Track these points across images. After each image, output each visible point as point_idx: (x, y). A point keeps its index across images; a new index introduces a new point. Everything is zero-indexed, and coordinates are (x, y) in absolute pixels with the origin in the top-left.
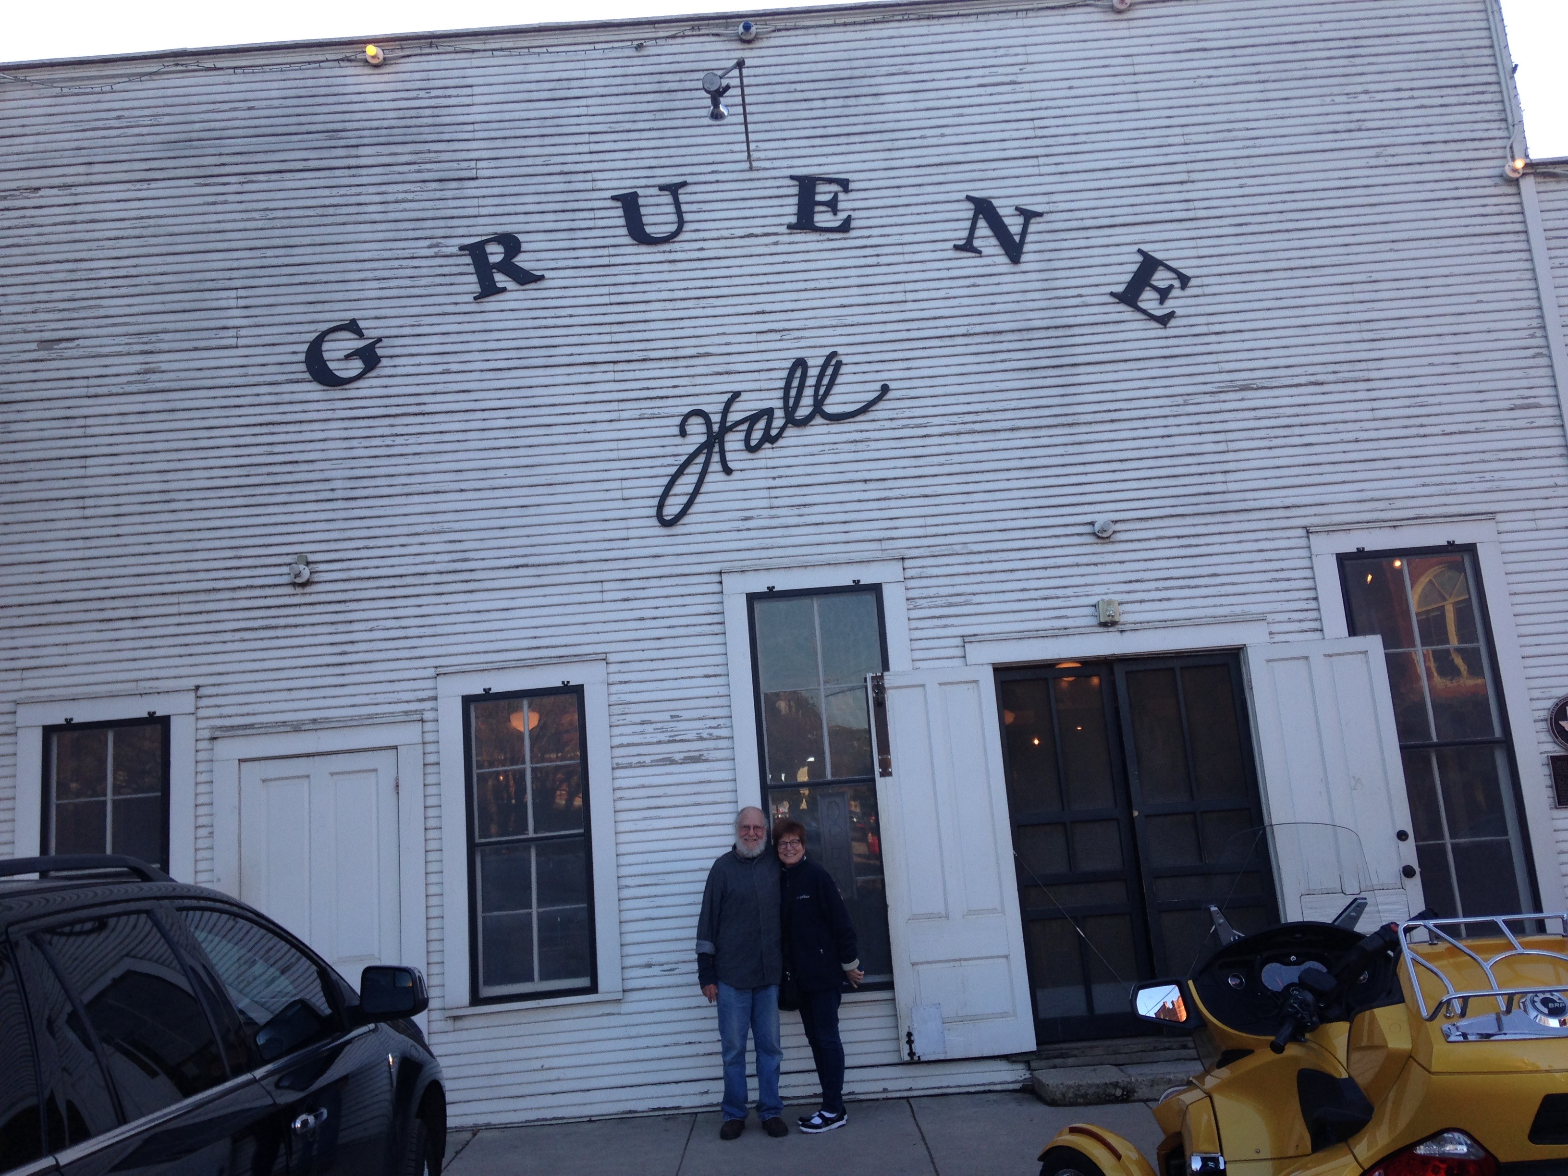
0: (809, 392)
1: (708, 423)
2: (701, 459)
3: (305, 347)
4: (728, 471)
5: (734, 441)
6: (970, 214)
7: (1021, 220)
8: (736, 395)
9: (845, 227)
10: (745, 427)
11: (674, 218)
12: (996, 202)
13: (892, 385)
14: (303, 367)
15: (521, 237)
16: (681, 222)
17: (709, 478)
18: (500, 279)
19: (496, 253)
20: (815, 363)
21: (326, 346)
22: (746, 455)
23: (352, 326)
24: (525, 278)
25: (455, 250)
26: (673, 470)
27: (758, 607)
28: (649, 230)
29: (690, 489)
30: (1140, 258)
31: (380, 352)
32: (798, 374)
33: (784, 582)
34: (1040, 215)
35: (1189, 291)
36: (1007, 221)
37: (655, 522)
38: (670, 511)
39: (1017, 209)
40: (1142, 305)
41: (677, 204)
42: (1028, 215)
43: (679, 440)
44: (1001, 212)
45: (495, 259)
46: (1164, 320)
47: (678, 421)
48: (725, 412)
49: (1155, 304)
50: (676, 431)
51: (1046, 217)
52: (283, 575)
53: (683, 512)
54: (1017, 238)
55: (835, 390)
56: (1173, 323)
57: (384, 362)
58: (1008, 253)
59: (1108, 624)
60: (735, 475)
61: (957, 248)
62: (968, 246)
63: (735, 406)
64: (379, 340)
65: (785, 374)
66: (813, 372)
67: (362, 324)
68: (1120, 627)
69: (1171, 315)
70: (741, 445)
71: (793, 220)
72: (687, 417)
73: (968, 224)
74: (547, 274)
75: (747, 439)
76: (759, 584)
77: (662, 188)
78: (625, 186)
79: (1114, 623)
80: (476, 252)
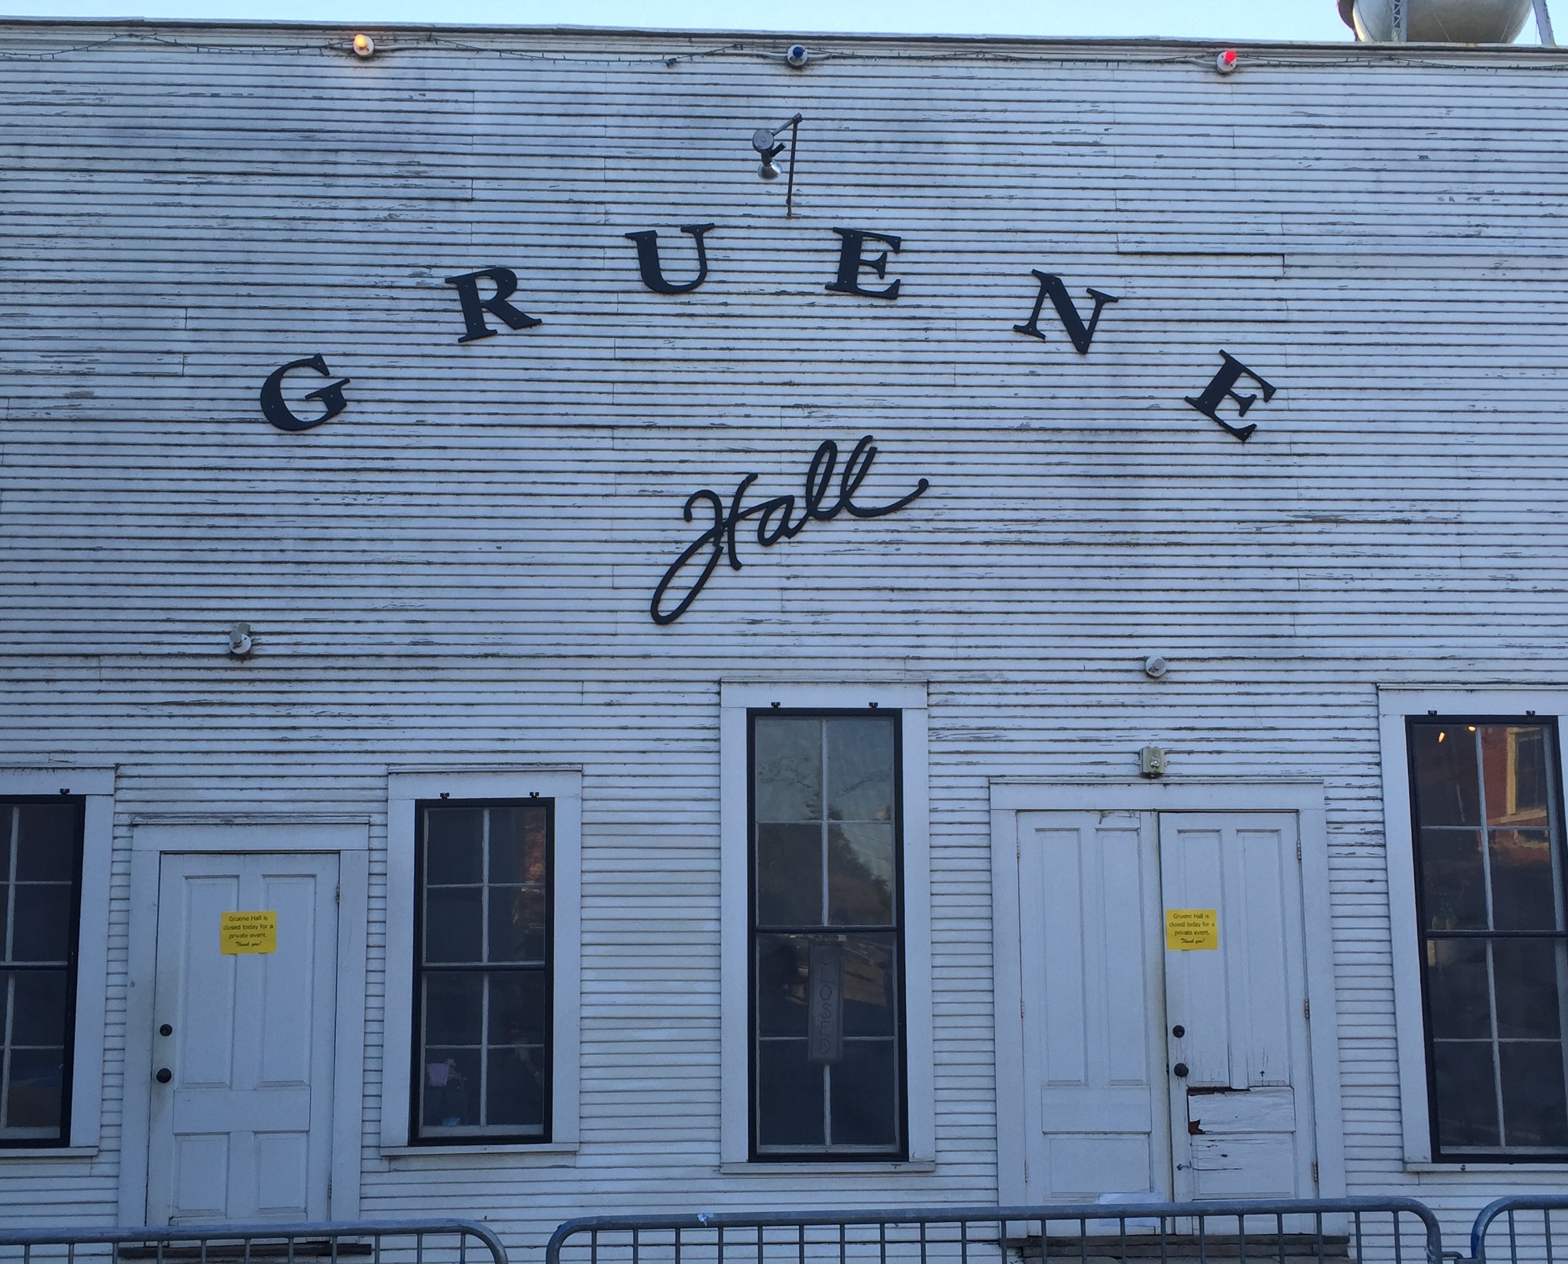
0: (836, 480)
1: (718, 507)
2: (708, 548)
3: (261, 382)
4: (736, 565)
5: (746, 531)
6: (1036, 292)
7: (1092, 304)
8: (752, 477)
9: (892, 293)
10: (759, 515)
11: (696, 265)
12: (1065, 281)
13: (932, 481)
14: (257, 405)
15: (518, 273)
16: (704, 271)
17: (718, 571)
18: (491, 320)
19: (487, 290)
20: (846, 448)
21: (284, 383)
22: (758, 548)
23: (317, 363)
24: (519, 321)
25: (441, 282)
26: (673, 559)
27: (760, 724)
28: (666, 276)
29: (693, 582)
30: (1222, 361)
31: (346, 394)
32: (826, 458)
33: (791, 698)
34: (1115, 300)
35: (1273, 404)
36: (1076, 303)
37: (648, 617)
38: (669, 604)
39: (1089, 291)
40: (1218, 414)
41: (701, 249)
42: (1101, 300)
43: (682, 524)
44: (1071, 292)
45: (486, 296)
46: (1243, 435)
47: (683, 501)
48: (738, 496)
49: (1236, 415)
50: (680, 513)
51: (1122, 304)
52: (219, 644)
53: (683, 608)
54: (1086, 325)
55: (867, 480)
56: (1254, 438)
57: (351, 407)
58: (1075, 341)
59: (1152, 776)
60: (744, 571)
61: (1017, 329)
62: (1030, 329)
63: (750, 491)
64: (347, 380)
65: (810, 457)
66: (843, 458)
67: (327, 360)
68: (1165, 780)
69: (1252, 429)
70: (754, 537)
71: (833, 279)
72: (693, 498)
73: (1032, 303)
74: (545, 319)
75: (761, 531)
76: (763, 698)
77: (685, 229)
78: (643, 222)
79: (1158, 775)
80: (465, 286)
